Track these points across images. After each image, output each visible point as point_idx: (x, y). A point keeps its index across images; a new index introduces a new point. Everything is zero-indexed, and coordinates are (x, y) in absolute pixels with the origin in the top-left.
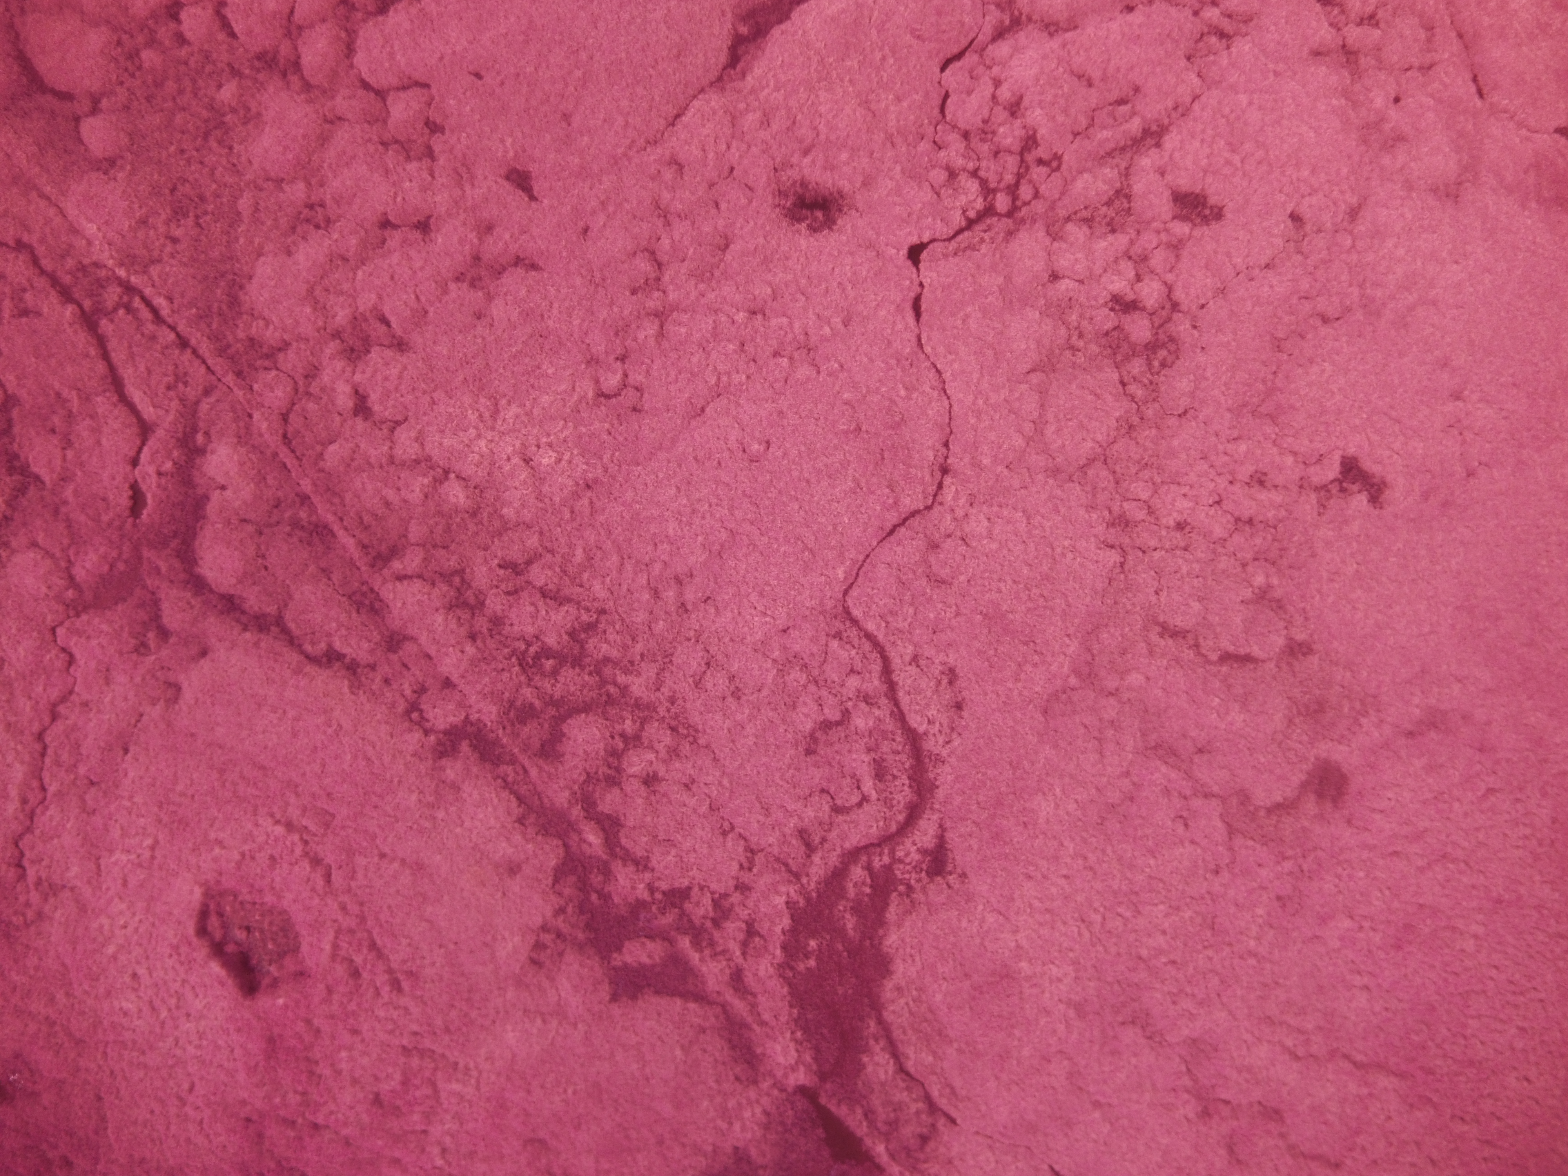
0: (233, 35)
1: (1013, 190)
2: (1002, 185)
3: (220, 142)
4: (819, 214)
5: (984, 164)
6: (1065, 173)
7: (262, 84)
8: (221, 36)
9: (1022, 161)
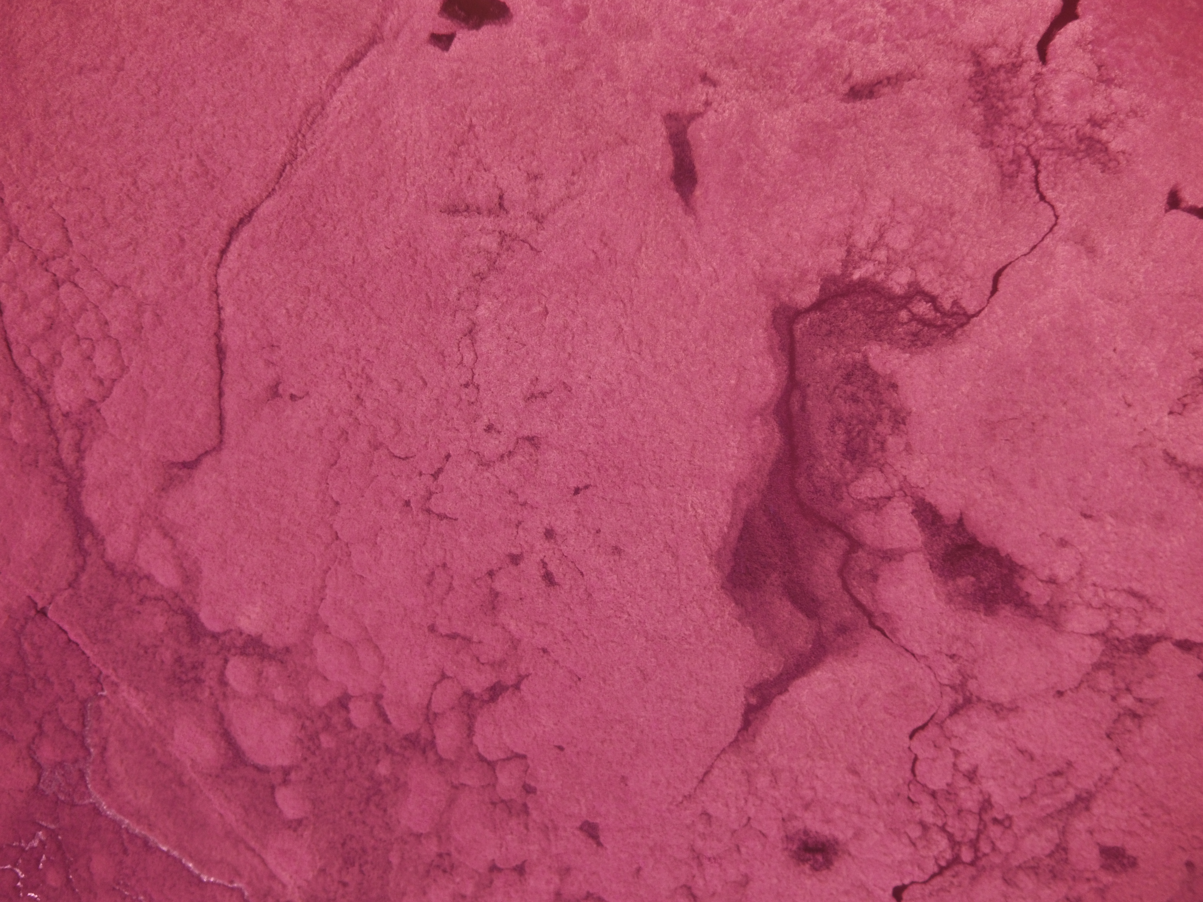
0: (387, 721)
1: (974, 845)
2: (966, 840)
3: (377, 806)
4: (820, 858)
5: (950, 822)
6: (1016, 831)
7: (408, 759)
8: (379, 722)
9: (981, 819)
